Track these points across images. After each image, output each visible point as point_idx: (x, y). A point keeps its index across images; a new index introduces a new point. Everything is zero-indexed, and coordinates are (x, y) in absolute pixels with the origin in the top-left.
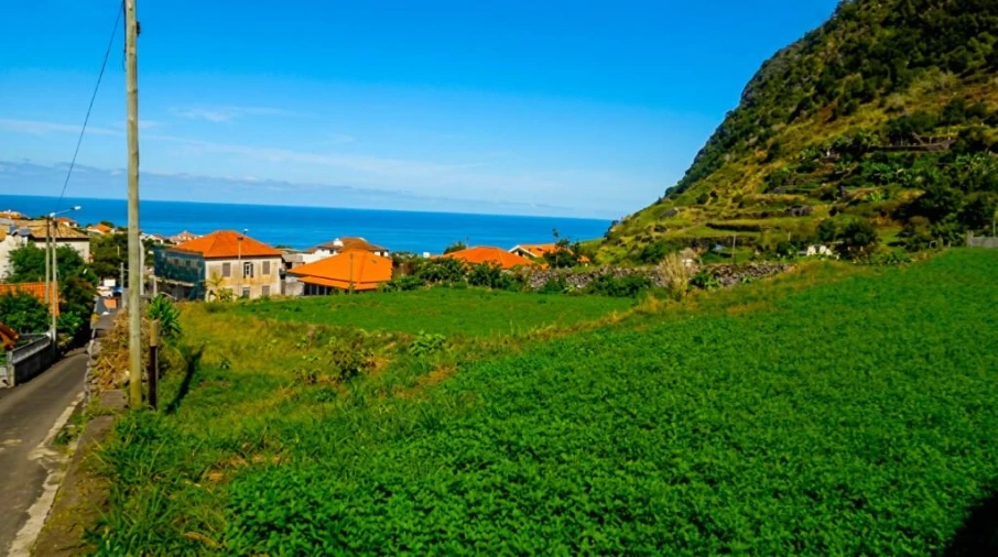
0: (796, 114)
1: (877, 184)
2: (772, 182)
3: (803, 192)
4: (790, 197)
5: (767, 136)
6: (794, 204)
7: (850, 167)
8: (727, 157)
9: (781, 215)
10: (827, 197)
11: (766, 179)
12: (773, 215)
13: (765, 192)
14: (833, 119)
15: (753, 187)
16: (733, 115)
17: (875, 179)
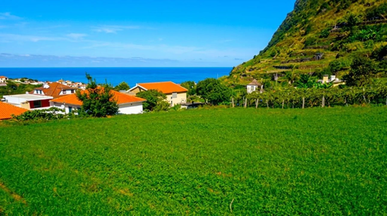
0: (320, 11)
1: (361, 41)
2: (306, 44)
3: (322, 48)
4: (315, 51)
5: (305, 23)
6: (317, 54)
7: (346, 33)
8: (286, 34)
9: (310, 60)
10: (334, 49)
11: (304, 43)
12: (306, 60)
13: (303, 49)
14: (338, 11)
15: (297, 47)
16: (290, 15)
17: (360, 38)
